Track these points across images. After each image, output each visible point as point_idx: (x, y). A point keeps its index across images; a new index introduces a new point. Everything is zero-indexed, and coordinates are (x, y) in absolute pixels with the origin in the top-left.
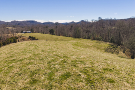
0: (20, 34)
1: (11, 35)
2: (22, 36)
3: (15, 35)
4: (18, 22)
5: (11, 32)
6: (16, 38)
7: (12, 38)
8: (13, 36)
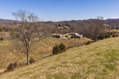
0: (115, 30)
1: (107, 31)
2: (117, 32)
3: (110, 31)
4: (112, 19)
5: (106, 29)
6: (111, 33)
7: (107, 33)
8: (108, 31)
